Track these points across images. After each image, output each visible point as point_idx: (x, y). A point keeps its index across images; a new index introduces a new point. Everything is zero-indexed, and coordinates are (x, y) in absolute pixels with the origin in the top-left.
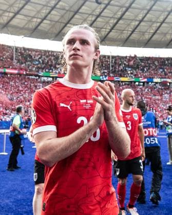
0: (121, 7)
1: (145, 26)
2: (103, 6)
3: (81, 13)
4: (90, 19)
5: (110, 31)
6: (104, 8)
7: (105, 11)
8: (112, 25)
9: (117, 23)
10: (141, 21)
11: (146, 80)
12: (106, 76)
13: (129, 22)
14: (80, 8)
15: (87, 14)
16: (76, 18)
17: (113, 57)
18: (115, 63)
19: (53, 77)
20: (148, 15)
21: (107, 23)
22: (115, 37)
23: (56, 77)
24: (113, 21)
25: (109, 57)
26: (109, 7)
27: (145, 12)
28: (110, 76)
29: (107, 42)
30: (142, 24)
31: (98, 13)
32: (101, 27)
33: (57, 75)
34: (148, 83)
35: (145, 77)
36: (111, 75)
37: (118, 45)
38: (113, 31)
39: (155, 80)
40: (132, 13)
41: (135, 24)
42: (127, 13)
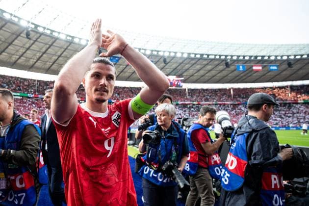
0: (46, 44)
1: (62, 60)
2: (32, 42)
3: (14, 45)
4: (21, 51)
5: (37, 61)
6: (33, 44)
7: (33, 46)
8: (38, 57)
9: (42, 56)
10: (59, 56)
12: (32, 94)
13: (50, 56)
14: (13, 41)
15: (19, 46)
16: (10, 49)
17: (38, 81)
18: (40, 85)
20: (64, 53)
21: (35, 55)
22: (40, 66)
24: (39, 54)
25: (35, 81)
26: (36, 43)
27: (63, 50)
28: (35, 94)
29: (34, 69)
30: (60, 58)
31: (27, 47)
32: (30, 57)
36: (37, 93)
37: (42, 72)
38: (39, 61)
40: (53, 50)
41: (55, 58)
42: (49, 50)
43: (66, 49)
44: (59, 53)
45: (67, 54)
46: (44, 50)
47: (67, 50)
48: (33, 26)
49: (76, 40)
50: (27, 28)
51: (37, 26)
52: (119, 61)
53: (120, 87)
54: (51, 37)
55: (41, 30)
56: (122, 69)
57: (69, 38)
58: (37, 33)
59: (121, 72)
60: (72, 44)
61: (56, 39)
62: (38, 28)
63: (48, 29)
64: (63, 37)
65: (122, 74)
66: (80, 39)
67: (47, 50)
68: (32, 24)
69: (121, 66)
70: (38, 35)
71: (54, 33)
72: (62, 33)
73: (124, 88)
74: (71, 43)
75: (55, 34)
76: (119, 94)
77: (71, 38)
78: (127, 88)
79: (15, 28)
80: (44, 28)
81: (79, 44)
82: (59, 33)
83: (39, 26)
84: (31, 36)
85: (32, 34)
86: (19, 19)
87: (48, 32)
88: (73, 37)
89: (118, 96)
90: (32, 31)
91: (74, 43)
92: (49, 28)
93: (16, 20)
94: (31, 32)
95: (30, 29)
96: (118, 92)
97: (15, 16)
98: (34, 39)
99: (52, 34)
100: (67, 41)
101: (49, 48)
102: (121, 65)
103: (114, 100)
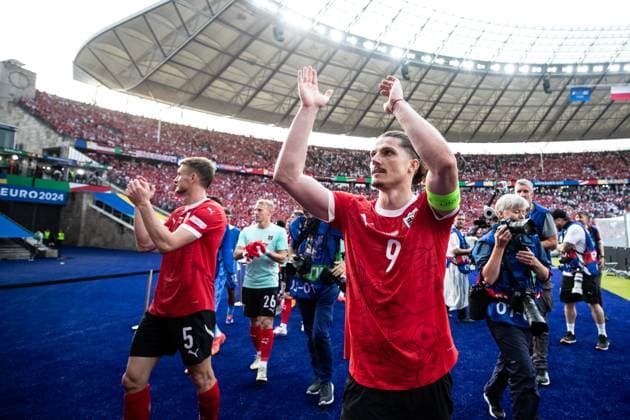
11: (473, 184)
19: (350, 183)
20: (473, 97)
23: (355, 183)
27: (470, 91)
33: (355, 180)
34: (476, 187)
35: (473, 180)
39: (486, 184)
40: (453, 95)
41: (456, 109)
42: (445, 96)
43: (475, 89)
44: (464, 100)
45: (478, 98)
46: (436, 96)
47: (478, 92)
48: (413, 56)
49: (495, 68)
50: (402, 62)
51: (419, 55)
52: (592, 97)
53: (596, 153)
54: (447, 70)
55: (427, 60)
56: (597, 114)
57: (480, 66)
58: (420, 66)
59: (597, 120)
60: (487, 78)
61: (456, 72)
62: (423, 58)
63: (439, 57)
64: (468, 66)
65: (597, 124)
66: (503, 64)
67: (440, 97)
68: (411, 51)
69: (596, 108)
70: (424, 71)
71: (451, 63)
72: (467, 60)
73: (606, 153)
74: (485, 75)
75: (454, 64)
76: (593, 168)
77: (483, 67)
78: (613, 153)
79: (383, 65)
80: (433, 55)
81: (499, 75)
82: (461, 60)
83: (423, 54)
84: (410, 75)
85: (413, 71)
86: (389, 47)
87: (441, 62)
88: (488, 64)
89: (594, 172)
90: (412, 64)
91: (490, 75)
92: (441, 54)
93: (383, 50)
94: (411, 68)
95: (407, 62)
96: (591, 164)
97: (381, 44)
98: (417, 80)
99: (447, 64)
100: (476, 74)
101: (444, 92)
102: (594, 105)
103: (585, 180)
